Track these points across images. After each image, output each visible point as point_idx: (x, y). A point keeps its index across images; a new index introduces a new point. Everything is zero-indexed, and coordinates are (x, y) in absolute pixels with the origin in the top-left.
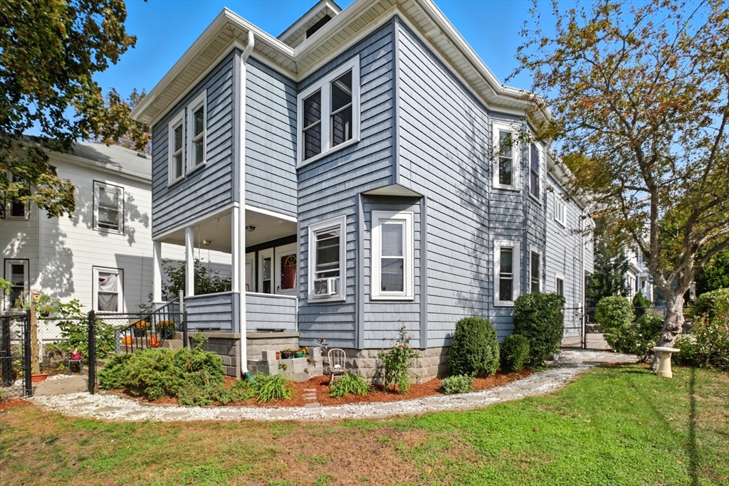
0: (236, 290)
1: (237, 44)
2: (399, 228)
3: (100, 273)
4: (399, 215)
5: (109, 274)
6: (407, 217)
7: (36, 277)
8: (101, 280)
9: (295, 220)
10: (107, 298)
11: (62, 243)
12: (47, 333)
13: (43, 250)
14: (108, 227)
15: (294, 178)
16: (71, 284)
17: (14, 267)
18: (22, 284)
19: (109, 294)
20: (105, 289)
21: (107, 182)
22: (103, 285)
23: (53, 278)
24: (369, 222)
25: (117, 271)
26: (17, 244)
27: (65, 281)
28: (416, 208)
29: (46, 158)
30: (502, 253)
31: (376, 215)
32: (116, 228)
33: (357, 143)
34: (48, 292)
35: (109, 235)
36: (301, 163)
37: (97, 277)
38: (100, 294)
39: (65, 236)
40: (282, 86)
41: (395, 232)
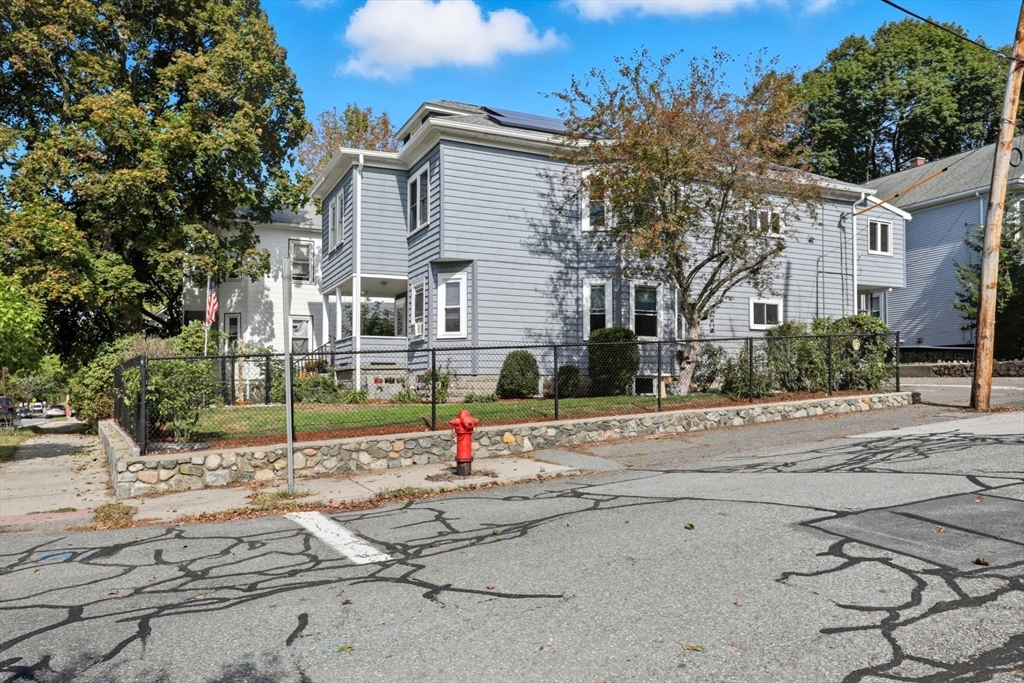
0: (354, 335)
1: (354, 163)
2: (457, 285)
3: (294, 321)
4: (457, 275)
5: (301, 321)
6: (462, 277)
7: (246, 328)
8: (295, 327)
9: (406, 278)
10: (300, 342)
11: (267, 296)
12: (249, 373)
13: (251, 304)
14: (301, 279)
15: (406, 245)
16: (272, 330)
17: (231, 320)
18: (236, 334)
19: (301, 339)
20: (298, 335)
21: (301, 238)
22: (296, 331)
23: (259, 327)
24: (436, 282)
25: (309, 318)
26: (234, 299)
27: (268, 329)
28: (469, 269)
29: (253, 229)
30: (592, 290)
31: (441, 276)
32: (308, 279)
33: (428, 226)
34: (256, 338)
35: (303, 286)
36: (409, 235)
37: (291, 324)
38: (293, 339)
39: (268, 290)
40: (394, 178)
41: (454, 287)
